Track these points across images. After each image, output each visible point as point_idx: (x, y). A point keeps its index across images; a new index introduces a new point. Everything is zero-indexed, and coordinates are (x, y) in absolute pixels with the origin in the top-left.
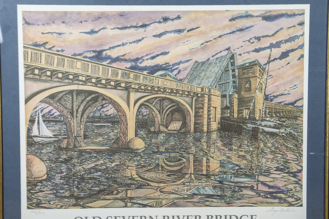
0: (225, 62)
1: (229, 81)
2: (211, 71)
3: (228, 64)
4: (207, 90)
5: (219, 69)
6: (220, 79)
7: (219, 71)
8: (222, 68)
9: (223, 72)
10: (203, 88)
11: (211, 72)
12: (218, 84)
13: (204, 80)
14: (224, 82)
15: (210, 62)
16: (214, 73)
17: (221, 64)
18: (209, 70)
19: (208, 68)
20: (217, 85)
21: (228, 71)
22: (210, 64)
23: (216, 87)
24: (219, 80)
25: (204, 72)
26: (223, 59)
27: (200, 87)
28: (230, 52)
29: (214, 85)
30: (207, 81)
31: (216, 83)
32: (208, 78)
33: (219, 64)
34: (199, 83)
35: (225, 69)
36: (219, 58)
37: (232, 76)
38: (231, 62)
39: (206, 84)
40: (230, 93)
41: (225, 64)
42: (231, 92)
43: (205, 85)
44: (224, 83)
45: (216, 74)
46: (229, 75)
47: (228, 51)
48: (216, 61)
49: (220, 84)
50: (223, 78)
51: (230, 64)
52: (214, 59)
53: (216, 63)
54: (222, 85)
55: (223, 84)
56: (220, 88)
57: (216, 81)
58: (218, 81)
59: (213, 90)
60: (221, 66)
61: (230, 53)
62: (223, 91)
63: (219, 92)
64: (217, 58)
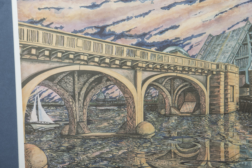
0: (243, 34)
1: (248, 56)
2: (227, 45)
3: (246, 37)
4: (223, 67)
5: (236, 43)
6: (238, 53)
7: (236, 45)
8: (239, 41)
9: (241, 46)
10: (219, 65)
11: (227, 47)
12: (236, 60)
13: (219, 56)
14: (242, 57)
15: (225, 35)
16: (231, 48)
17: (238, 37)
18: (225, 44)
19: (223, 42)
20: (234, 61)
21: (247, 44)
22: (226, 37)
23: (233, 63)
24: (237, 55)
25: (219, 47)
26: (241, 31)
27: (215, 64)
28: (248, 23)
29: (231, 61)
30: (223, 57)
31: (233, 58)
32: (223, 53)
33: (235, 38)
34: (214, 59)
35: (243, 42)
36: (236, 30)
37: (251, 51)
38: (250, 35)
39: (222, 59)
40: (249, 70)
41: (243, 37)
42: (250, 68)
43: (221, 61)
44: (243, 59)
45: (233, 48)
46: (248, 50)
47: (246, 22)
48: (232, 34)
49: (239, 60)
50: (241, 52)
51: (248, 36)
52: (230, 32)
53: (232, 36)
54: (239, 61)
55: (241, 59)
56: (238, 64)
57: (233, 57)
58: (235, 56)
59: (230, 66)
60: (238, 40)
61: (249, 25)
62: (241, 68)
63: (237, 69)
64: (234, 31)
